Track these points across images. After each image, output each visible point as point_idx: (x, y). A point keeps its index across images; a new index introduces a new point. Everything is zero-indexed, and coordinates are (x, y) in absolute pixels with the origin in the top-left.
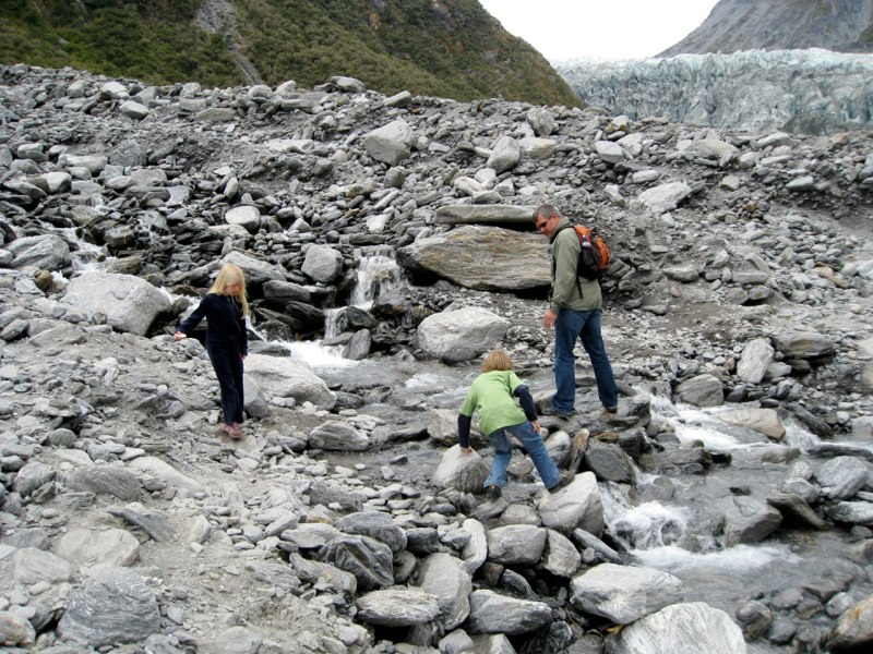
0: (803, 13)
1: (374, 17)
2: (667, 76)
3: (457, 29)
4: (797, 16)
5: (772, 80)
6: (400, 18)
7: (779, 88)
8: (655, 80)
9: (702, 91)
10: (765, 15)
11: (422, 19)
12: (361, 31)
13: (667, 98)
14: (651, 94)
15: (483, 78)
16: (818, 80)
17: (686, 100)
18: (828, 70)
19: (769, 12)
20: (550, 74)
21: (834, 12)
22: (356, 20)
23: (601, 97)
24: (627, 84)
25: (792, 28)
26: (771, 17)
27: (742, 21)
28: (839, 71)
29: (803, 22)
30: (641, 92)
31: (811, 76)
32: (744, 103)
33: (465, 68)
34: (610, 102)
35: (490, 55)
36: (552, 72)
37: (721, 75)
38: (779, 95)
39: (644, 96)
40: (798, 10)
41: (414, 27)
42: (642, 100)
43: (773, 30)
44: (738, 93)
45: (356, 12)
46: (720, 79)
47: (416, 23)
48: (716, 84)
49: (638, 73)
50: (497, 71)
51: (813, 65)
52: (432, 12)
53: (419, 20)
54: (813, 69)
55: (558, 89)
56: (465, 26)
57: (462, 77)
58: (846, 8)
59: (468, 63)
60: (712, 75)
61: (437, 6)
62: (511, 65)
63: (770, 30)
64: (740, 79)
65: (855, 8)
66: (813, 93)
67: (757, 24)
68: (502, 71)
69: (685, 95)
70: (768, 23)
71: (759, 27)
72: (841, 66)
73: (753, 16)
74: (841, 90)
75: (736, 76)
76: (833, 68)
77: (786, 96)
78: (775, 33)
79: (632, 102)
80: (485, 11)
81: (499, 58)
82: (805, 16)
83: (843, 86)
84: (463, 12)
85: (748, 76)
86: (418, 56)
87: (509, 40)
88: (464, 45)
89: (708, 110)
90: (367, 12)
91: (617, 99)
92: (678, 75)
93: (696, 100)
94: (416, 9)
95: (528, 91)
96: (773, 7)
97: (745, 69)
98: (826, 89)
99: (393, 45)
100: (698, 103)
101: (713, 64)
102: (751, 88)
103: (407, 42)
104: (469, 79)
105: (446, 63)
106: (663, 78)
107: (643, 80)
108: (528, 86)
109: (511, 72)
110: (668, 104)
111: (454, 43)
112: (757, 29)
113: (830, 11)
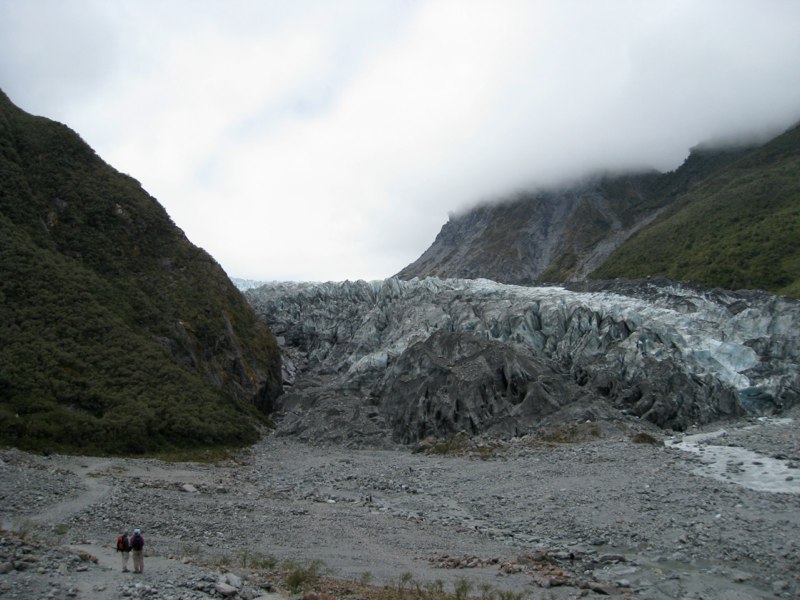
0: (496, 256)
1: (52, 215)
2: (347, 295)
3: (138, 235)
4: (490, 259)
5: (436, 303)
6: (79, 219)
7: (440, 309)
8: (336, 298)
9: (377, 310)
10: (465, 257)
11: (103, 222)
12: (34, 226)
13: (344, 314)
14: (330, 311)
15: (155, 282)
16: (473, 304)
17: (359, 317)
18: (485, 295)
19: (468, 253)
20: (222, 283)
21: (520, 257)
22: (30, 215)
23: (289, 312)
24: (313, 301)
25: (486, 268)
26: (470, 258)
27: (446, 260)
28: (494, 297)
29: (495, 263)
30: (321, 308)
31: (469, 300)
32: (408, 322)
33: (138, 271)
34: (295, 317)
35: (167, 262)
36: (228, 282)
37: (396, 297)
38: (439, 315)
39: (323, 312)
40: (492, 254)
41: (93, 229)
42: (321, 316)
43: (472, 269)
44: (406, 313)
45: (32, 209)
46: (394, 301)
47: (96, 226)
48: (390, 305)
49: (323, 291)
50: (171, 277)
51: (474, 291)
52: (115, 216)
53: (99, 222)
54: (473, 295)
55: (228, 298)
56: (146, 232)
57: (133, 280)
58: (529, 254)
59: (142, 267)
60: (388, 297)
61: (120, 211)
62: (185, 273)
63: (468, 269)
64: (410, 301)
65: (537, 255)
66: (465, 314)
67: (458, 264)
68: (175, 277)
69: (360, 312)
70: (467, 263)
71: (459, 266)
72: (496, 293)
73: (455, 257)
74: (491, 312)
75: (409, 298)
76: (490, 294)
77: (444, 316)
78: (472, 271)
79: (312, 317)
80: (171, 222)
81: (176, 265)
82: (497, 259)
83: (493, 309)
84: (146, 219)
85: (417, 299)
86: (89, 255)
87: (190, 250)
88: (142, 250)
89: (378, 328)
90: (47, 210)
91: (302, 314)
92: (357, 295)
93: (367, 317)
94: (99, 213)
95: (196, 297)
96: (472, 250)
97: (416, 292)
98: (478, 311)
99: (65, 242)
100: (369, 320)
101: (391, 287)
102: (417, 309)
103: (81, 241)
104: (138, 281)
105: (117, 264)
106: (343, 296)
107: (326, 298)
108: (197, 293)
109: (184, 279)
110: (343, 320)
111: (132, 246)
112: (458, 268)
113: (517, 255)
